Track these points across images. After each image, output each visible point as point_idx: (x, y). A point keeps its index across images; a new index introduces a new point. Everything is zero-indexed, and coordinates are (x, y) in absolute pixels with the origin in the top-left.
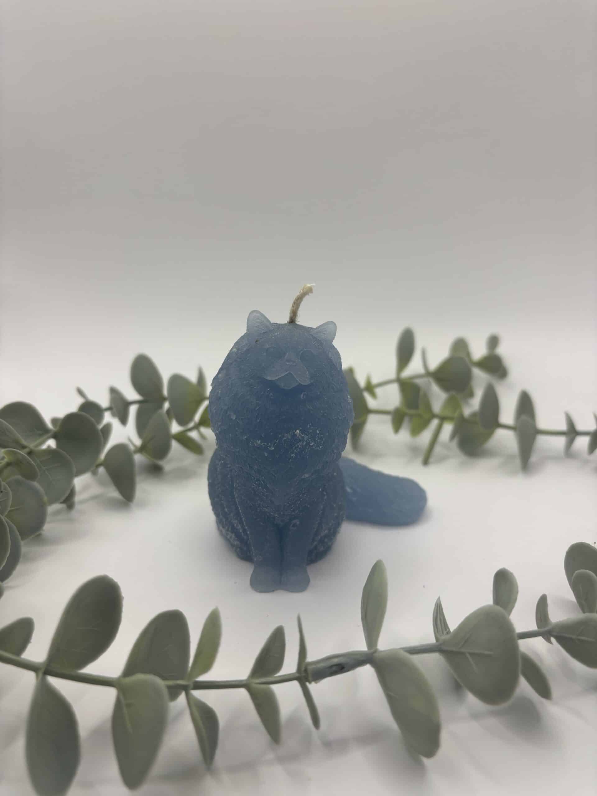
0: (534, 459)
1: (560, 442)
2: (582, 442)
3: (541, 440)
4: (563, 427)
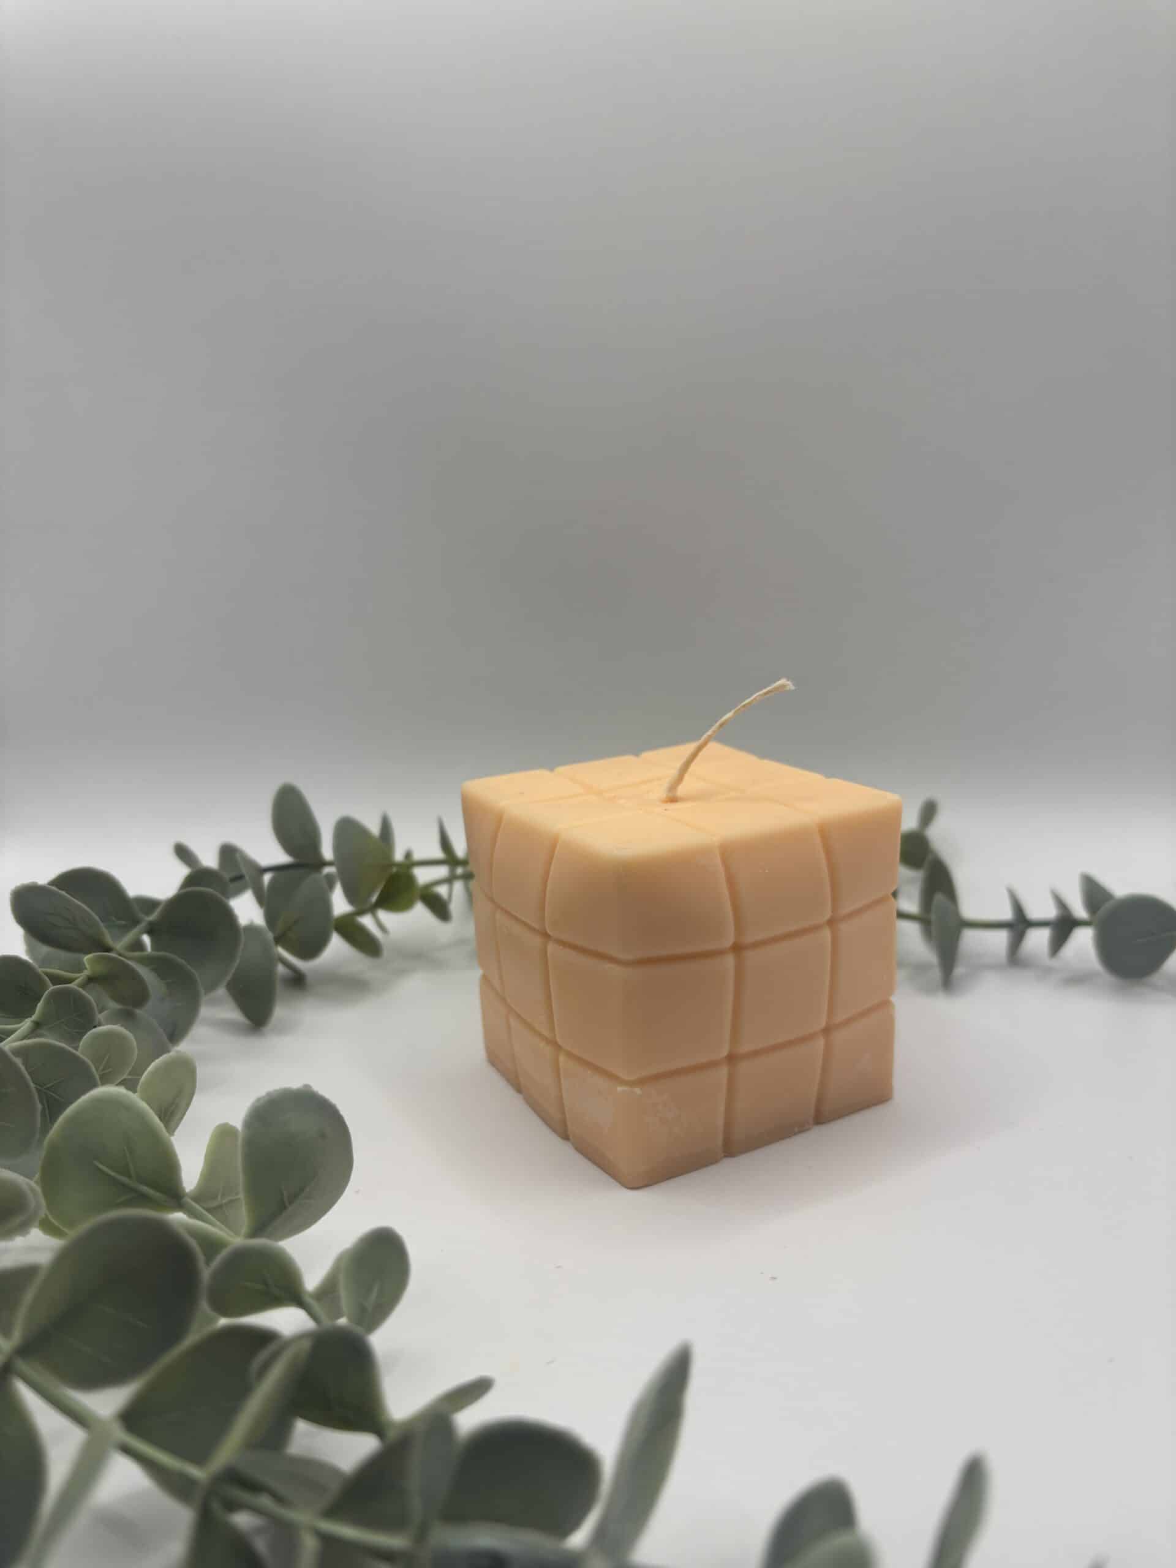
0: (959, 970)
1: (1000, 939)
2: (1038, 940)
3: (971, 939)
4: (1006, 914)
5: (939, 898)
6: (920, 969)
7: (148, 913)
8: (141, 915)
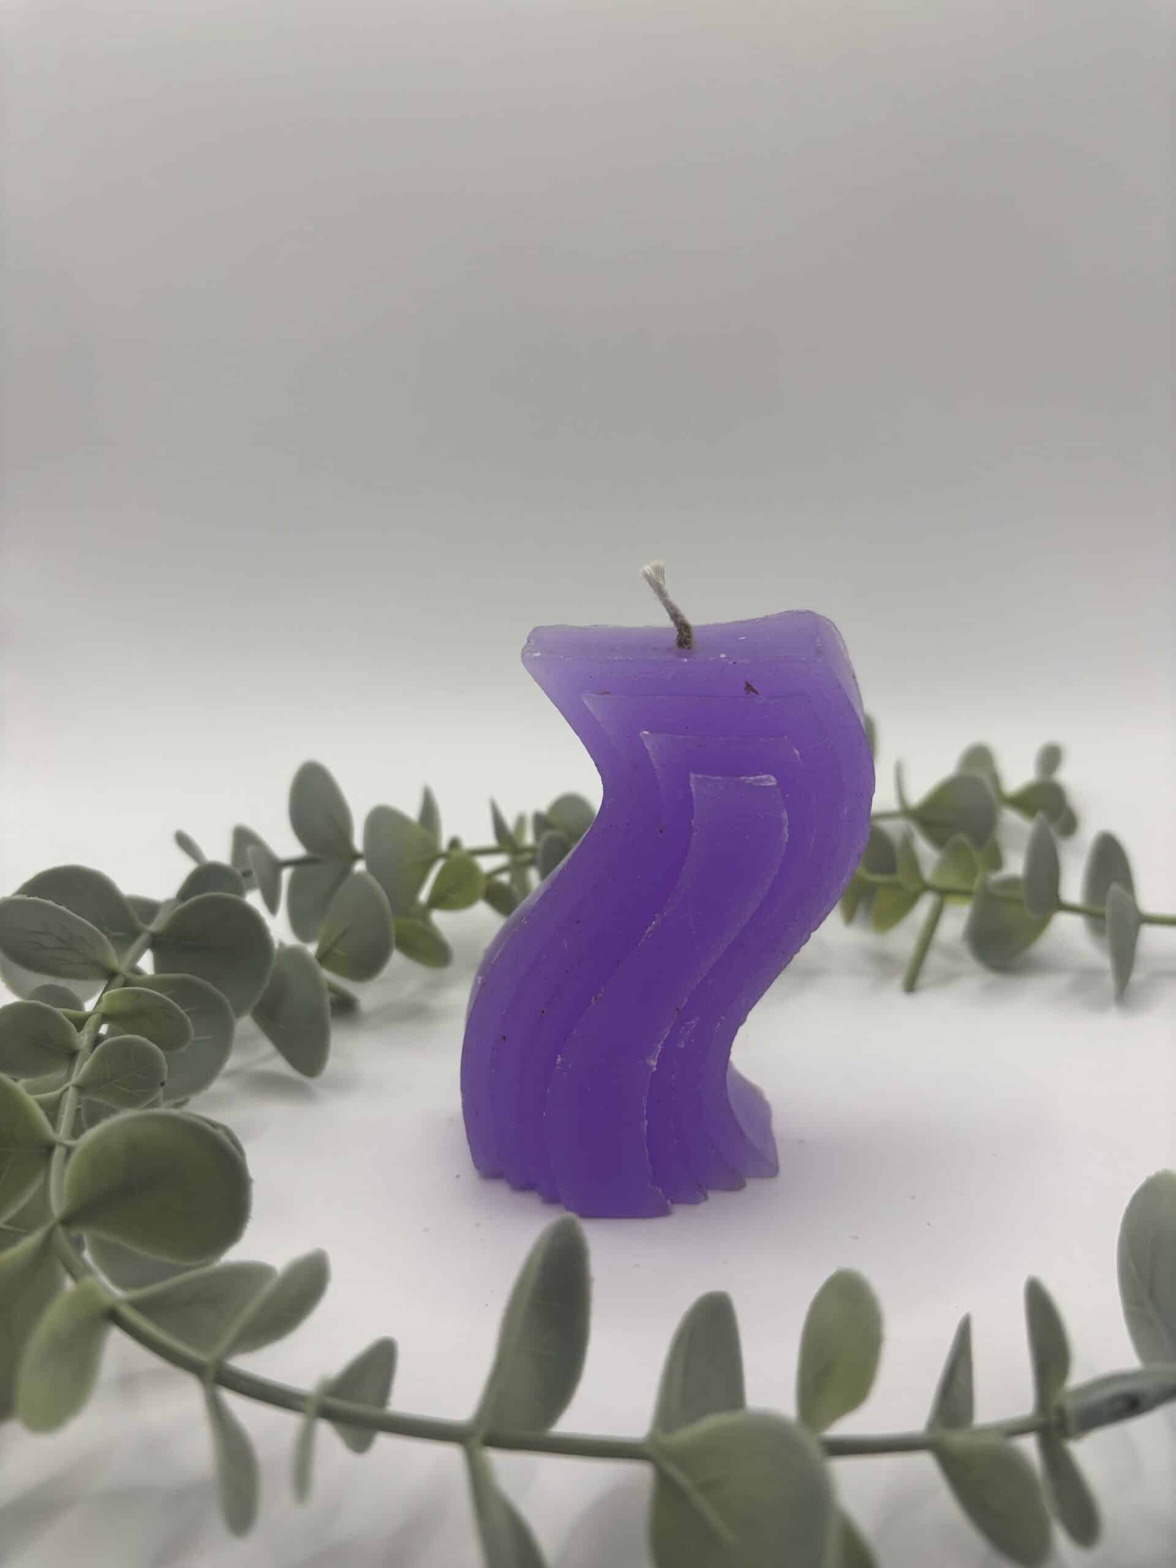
5: (1115, 888)
6: (1087, 976)
7: (148, 922)
8: (140, 924)
